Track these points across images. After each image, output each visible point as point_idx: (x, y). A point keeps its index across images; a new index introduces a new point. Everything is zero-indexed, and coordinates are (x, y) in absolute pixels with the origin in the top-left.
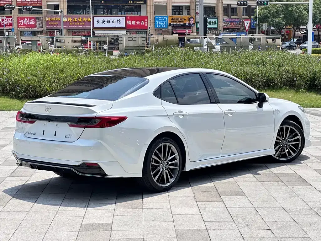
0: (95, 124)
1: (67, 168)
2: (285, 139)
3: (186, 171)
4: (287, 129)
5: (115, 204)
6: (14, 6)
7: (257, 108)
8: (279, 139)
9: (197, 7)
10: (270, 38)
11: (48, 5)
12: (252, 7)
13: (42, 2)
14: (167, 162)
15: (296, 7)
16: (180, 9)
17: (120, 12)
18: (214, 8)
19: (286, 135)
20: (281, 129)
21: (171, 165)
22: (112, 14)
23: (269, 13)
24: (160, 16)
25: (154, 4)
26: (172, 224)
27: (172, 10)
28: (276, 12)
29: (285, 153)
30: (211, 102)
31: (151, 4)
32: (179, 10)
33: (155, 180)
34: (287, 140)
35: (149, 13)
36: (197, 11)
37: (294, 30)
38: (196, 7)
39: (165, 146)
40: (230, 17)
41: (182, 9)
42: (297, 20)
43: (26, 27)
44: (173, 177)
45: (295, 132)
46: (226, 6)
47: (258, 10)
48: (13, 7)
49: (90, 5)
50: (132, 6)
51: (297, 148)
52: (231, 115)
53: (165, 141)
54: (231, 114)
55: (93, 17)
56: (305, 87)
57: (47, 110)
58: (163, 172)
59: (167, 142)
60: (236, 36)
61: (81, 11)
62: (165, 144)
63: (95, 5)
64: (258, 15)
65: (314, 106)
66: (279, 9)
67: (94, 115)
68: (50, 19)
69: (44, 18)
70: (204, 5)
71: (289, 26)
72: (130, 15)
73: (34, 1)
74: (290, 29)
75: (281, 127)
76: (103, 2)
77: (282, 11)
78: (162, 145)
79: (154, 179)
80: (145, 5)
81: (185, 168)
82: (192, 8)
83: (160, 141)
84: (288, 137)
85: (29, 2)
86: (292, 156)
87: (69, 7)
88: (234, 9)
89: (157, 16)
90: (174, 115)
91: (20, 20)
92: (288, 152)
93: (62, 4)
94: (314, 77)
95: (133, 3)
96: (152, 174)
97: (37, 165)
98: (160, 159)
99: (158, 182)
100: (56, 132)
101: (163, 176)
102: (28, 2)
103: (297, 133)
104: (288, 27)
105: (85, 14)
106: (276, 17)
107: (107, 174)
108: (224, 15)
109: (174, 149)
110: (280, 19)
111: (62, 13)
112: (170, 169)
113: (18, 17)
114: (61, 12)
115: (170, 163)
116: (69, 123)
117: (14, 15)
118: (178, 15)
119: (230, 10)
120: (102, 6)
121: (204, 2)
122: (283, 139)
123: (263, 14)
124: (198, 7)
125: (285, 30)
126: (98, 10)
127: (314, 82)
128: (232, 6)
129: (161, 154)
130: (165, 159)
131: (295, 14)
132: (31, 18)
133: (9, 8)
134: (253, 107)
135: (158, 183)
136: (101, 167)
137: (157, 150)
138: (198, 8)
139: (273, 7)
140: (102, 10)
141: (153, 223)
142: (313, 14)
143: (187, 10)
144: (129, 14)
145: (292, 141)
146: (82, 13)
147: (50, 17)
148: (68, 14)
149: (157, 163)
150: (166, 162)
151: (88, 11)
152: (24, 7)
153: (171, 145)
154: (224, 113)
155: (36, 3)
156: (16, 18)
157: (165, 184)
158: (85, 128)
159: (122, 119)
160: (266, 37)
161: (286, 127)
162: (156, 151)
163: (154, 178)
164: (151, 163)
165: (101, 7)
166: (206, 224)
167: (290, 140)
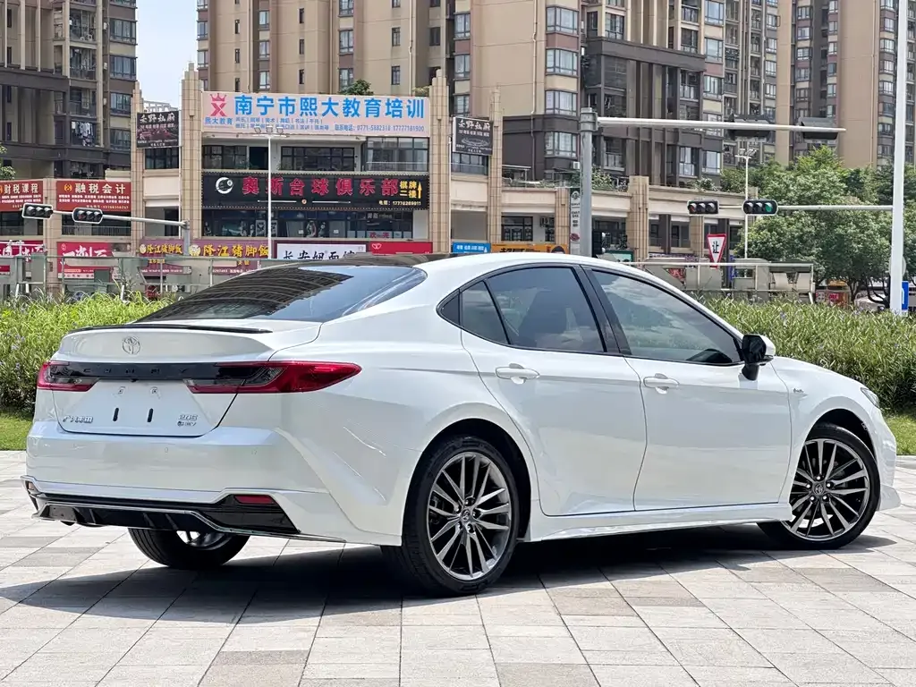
0: (266, 383)
1: (182, 512)
2: (822, 479)
3: (533, 540)
4: (828, 448)
5: (321, 616)
6: (50, 207)
7: (740, 380)
8: (804, 480)
9: (575, 219)
10: (780, 270)
11: (147, 209)
12: (731, 223)
13: (130, 200)
14: (474, 510)
15: (857, 226)
16: (524, 226)
17: (351, 230)
18: (624, 224)
19: (825, 467)
20: (810, 451)
21: (487, 518)
22: (328, 237)
23: (779, 241)
24: (468, 244)
25: (451, 208)
26: (487, 655)
27: (503, 229)
28: (800, 238)
29: (825, 523)
30: (605, 350)
31: (443, 210)
32: (521, 228)
33: (440, 557)
34: (827, 483)
35: (436, 235)
36: (575, 230)
37: (852, 292)
38: (572, 219)
39: (470, 463)
40: (669, 249)
41: (531, 226)
42: (859, 261)
43: (82, 272)
44: (492, 557)
45: (852, 458)
46: (657, 218)
47: (749, 230)
48: (47, 209)
49: (267, 211)
50: (388, 213)
51: (857, 507)
52: (665, 392)
53: (467, 446)
54: (666, 388)
55: (275, 244)
56: (884, 401)
57: (127, 349)
58: (463, 536)
59: (476, 448)
60: (685, 261)
61: (241, 228)
62: (469, 454)
63: (280, 212)
64: (749, 245)
65: (911, 450)
66: (807, 229)
67: (263, 357)
68: (153, 251)
69: (134, 245)
70: (594, 214)
71: (838, 278)
72: (380, 238)
73: (108, 199)
74: (839, 288)
75: (810, 442)
76: (304, 202)
77: (817, 236)
78: (462, 456)
79: (437, 556)
80: (425, 211)
81: (527, 533)
82: (561, 222)
83: (455, 444)
84: (831, 475)
85: (92, 199)
86: (844, 529)
87: (206, 215)
88: (680, 229)
89: (460, 244)
90: (497, 374)
91: (65, 252)
92: (831, 520)
93: (187, 207)
94: (908, 373)
95: (390, 206)
96: (431, 539)
97: (94, 510)
98: (456, 498)
99: (448, 565)
100: (151, 411)
101: (463, 549)
102: (90, 201)
103: (856, 463)
104: (833, 283)
105: (254, 235)
106: (799, 251)
107: (298, 528)
108: (652, 245)
109: (495, 473)
110: (812, 257)
111: (186, 229)
112: (484, 530)
113: (59, 244)
114: (185, 227)
115: (483, 512)
116: (192, 382)
117: (48, 237)
118: (519, 242)
119: (668, 231)
120: (302, 212)
121: (593, 205)
122: (816, 480)
123: (763, 243)
124: (578, 219)
125: (827, 290)
126: (291, 226)
127: (910, 386)
128: (673, 219)
129: (458, 485)
130: (470, 500)
131: (854, 245)
132: (97, 246)
133: (34, 213)
134: (730, 375)
135: (447, 569)
136: (280, 508)
137: (447, 470)
138: (577, 221)
139: (792, 224)
140: (302, 223)
141: (430, 652)
142: (905, 245)
143: (544, 229)
144: (379, 236)
145: (844, 486)
146: (245, 232)
147: (154, 243)
148: (203, 235)
149: (445, 510)
150: (471, 509)
151: (261, 226)
152: (77, 211)
153: (486, 460)
154: (642, 384)
155: (114, 204)
156: (55, 246)
157: (467, 572)
158: (237, 393)
159: (344, 372)
160: (770, 267)
161: (825, 444)
162: (442, 474)
163: (437, 553)
164: (430, 507)
165: (300, 216)
166: (587, 654)
167: (836, 483)
